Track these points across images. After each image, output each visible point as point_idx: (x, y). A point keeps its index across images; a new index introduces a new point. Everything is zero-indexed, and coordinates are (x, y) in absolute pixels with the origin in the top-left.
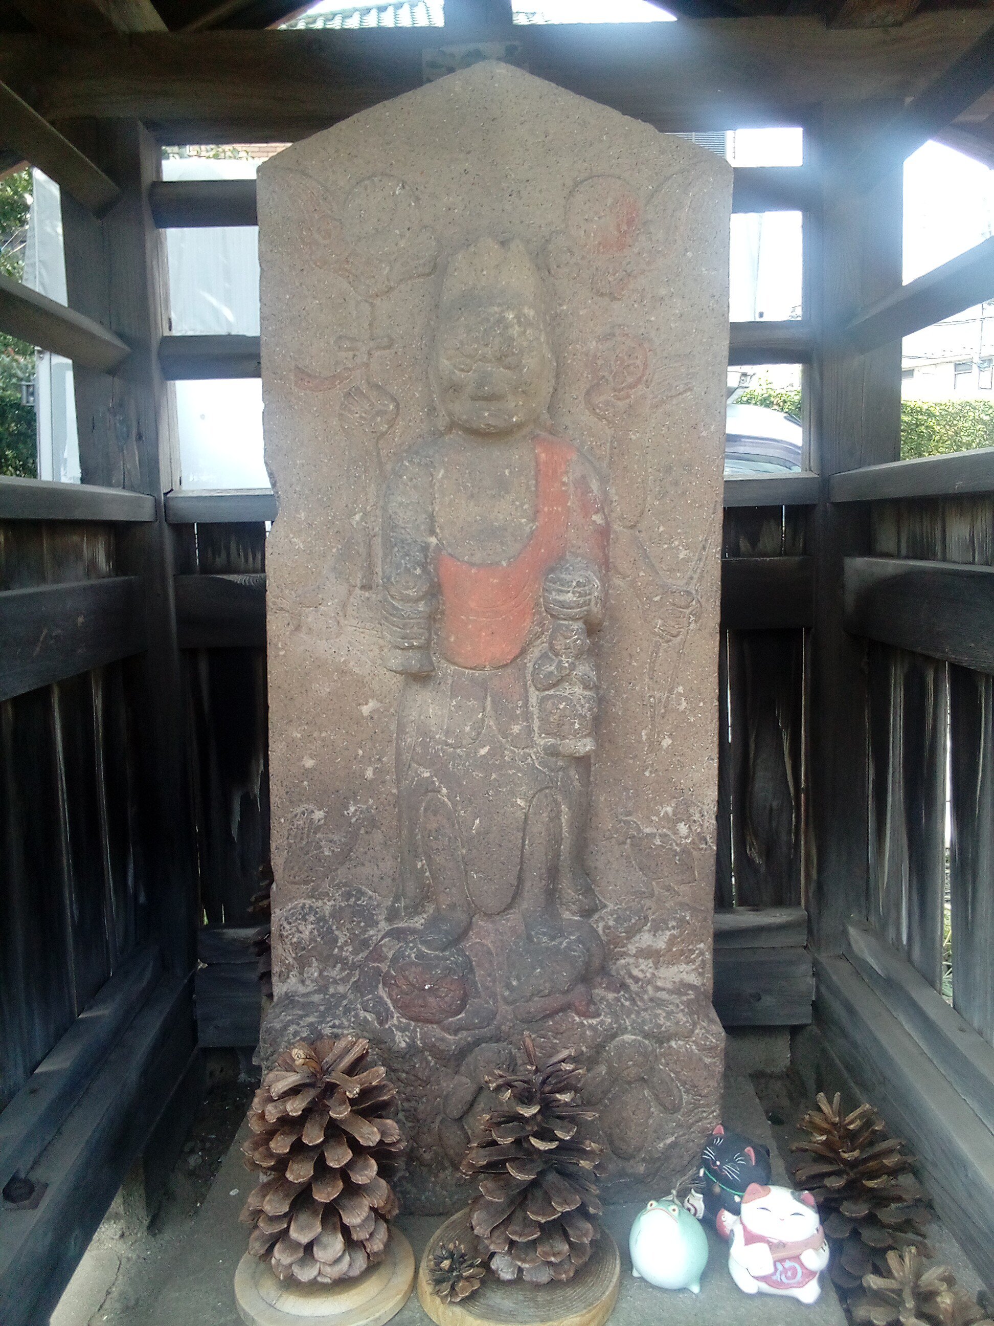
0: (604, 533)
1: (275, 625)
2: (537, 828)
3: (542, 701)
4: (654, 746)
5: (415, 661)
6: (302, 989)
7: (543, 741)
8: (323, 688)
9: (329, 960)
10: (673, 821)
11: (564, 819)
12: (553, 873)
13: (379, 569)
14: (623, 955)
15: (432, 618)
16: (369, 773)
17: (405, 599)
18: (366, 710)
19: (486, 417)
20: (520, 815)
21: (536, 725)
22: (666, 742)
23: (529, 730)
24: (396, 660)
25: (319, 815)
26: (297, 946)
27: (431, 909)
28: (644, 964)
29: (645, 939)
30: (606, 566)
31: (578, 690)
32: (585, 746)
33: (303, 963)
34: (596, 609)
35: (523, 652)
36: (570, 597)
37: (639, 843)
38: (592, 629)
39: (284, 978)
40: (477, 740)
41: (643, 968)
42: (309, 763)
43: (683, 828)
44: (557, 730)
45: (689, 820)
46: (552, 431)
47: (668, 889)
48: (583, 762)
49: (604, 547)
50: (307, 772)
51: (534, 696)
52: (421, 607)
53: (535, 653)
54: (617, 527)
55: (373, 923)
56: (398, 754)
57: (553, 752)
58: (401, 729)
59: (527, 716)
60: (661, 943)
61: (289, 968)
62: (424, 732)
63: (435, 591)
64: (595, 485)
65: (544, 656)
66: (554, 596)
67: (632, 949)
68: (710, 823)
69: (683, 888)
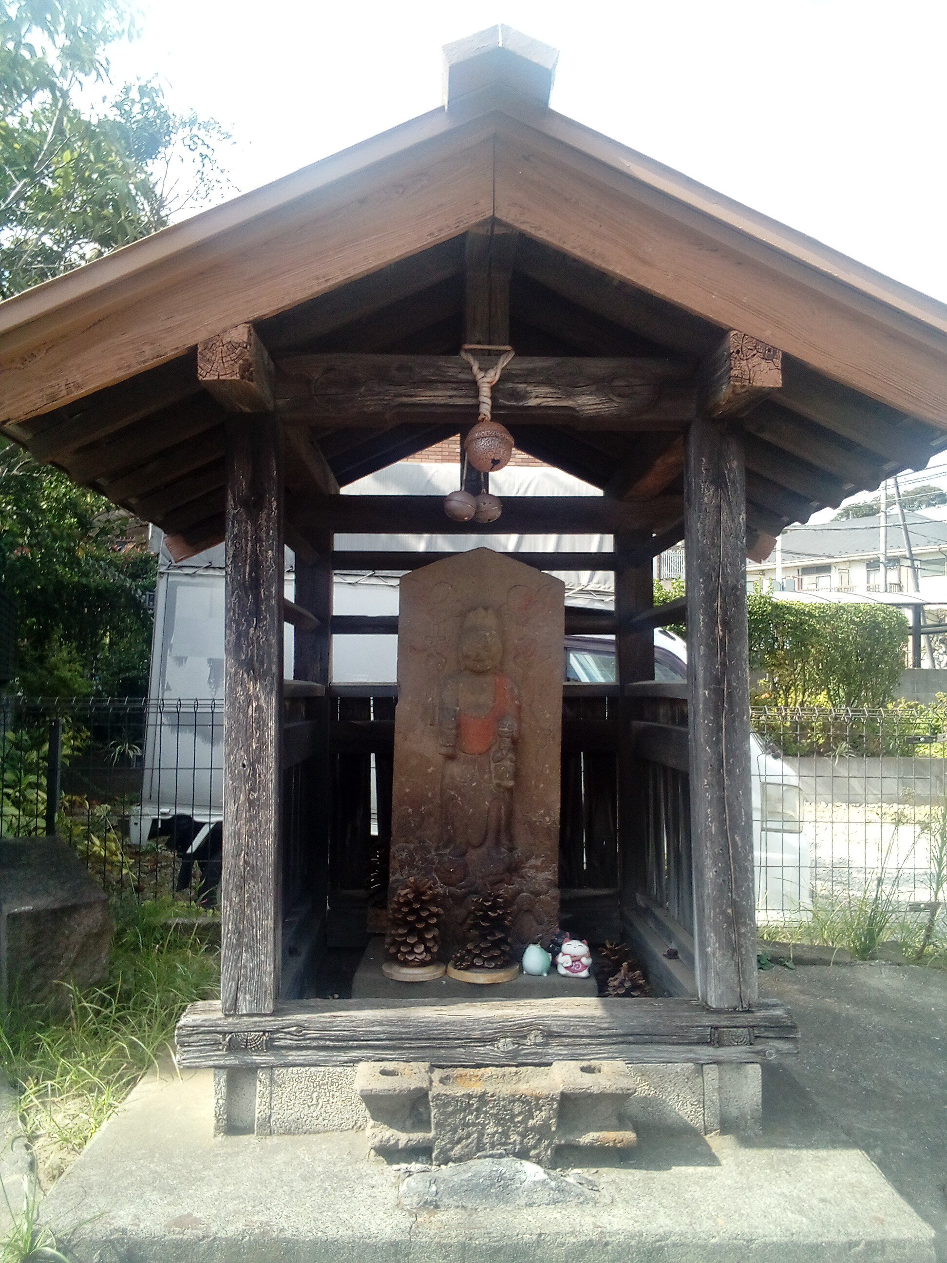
0: (519, 707)
1: (398, 738)
2: (493, 814)
3: (496, 767)
4: (537, 787)
5: (450, 751)
6: (401, 878)
7: (495, 781)
8: (414, 762)
9: (412, 866)
10: (544, 816)
11: (502, 811)
12: (498, 832)
13: (437, 718)
14: (524, 867)
15: (457, 736)
16: (430, 795)
17: (449, 729)
18: (430, 770)
19: (479, 666)
20: (487, 808)
21: (493, 775)
22: (542, 785)
23: (491, 777)
24: (444, 750)
25: (410, 810)
26: (401, 861)
27: (452, 846)
28: (532, 871)
29: (533, 862)
30: (520, 720)
31: (508, 763)
32: (511, 783)
33: (402, 867)
34: (515, 734)
35: (489, 749)
36: (506, 729)
37: (531, 824)
38: (514, 742)
39: (394, 874)
40: (472, 781)
41: (531, 873)
42: (408, 790)
43: (547, 819)
44: (500, 777)
45: (550, 815)
46: (502, 671)
47: (541, 842)
48: (510, 790)
49: (519, 712)
50: (406, 793)
51: (493, 765)
52: (454, 731)
53: (493, 749)
54: (524, 705)
55: (429, 852)
56: (442, 787)
57: (499, 785)
58: (443, 778)
59: (490, 772)
60: (539, 863)
61: (396, 869)
62: (452, 777)
63: (458, 727)
64: (516, 691)
65: (496, 751)
66: (501, 729)
67: (528, 865)
68: (558, 816)
69: (547, 842)
